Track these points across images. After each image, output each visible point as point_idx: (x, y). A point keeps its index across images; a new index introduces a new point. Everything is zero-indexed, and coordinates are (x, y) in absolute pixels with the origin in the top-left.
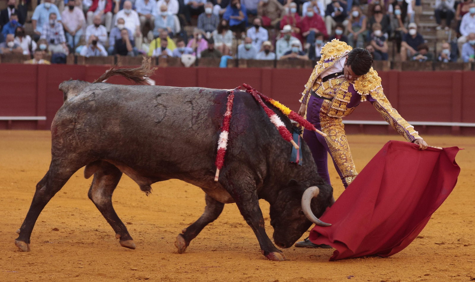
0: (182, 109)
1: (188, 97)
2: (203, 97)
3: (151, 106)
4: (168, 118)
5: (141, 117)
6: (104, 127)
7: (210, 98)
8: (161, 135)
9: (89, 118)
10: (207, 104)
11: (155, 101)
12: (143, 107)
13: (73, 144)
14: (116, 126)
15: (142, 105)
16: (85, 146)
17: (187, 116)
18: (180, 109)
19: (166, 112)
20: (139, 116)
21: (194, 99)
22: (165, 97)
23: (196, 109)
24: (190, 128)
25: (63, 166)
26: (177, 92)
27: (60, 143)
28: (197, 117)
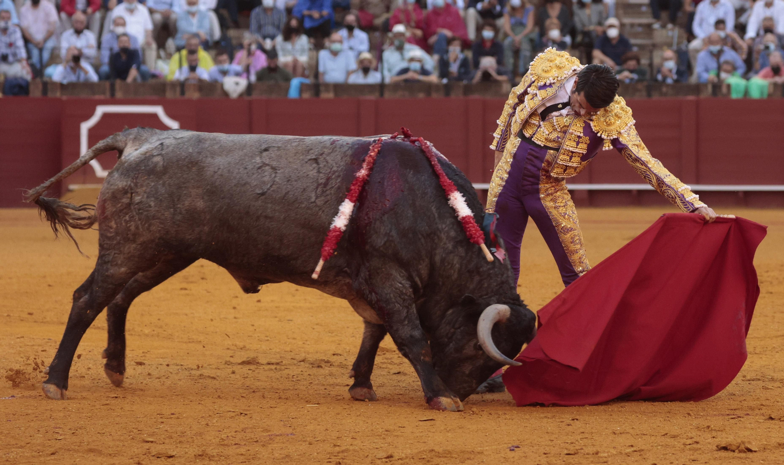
0: (301, 173)
1: (312, 151)
2: (336, 151)
3: (252, 167)
4: (278, 187)
5: (235, 185)
6: (178, 200)
7: (347, 151)
8: (264, 214)
9: (154, 185)
10: (341, 162)
11: (258, 158)
12: (239, 169)
13: (131, 228)
14: (198, 199)
15: (237, 166)
16: (150, 231)
17: (308, 184)
18: (299, 173)
19: (275, 177)
20: (233, 184)
21: (322, 154)
22: (276, 152)
23: (323, 172)
24: (312, 203)
25: (115, 263)
26: (295, 144)
27: (111, 228)
28: (326, 185)
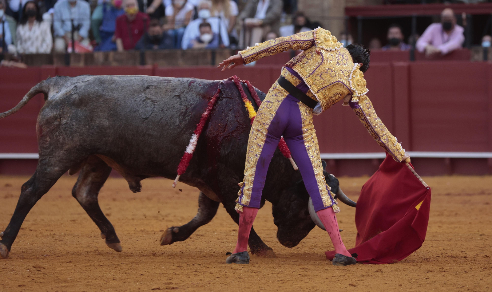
0: (170, 105)
1: (176, 90)
2: (192, 91)
3: (140, 100)
4: (155, 115)
5: (129, 112)
6: (91, 120)
7: (200, 91)
8: (147, 133)
9: (75, 112)
10: (196, 98)
11: (143, 94)
12: (131, 101)
13: (60, 140)
14: (105, 120)
15: (130, 99)
16: (73, 141)
17: (174, 112)
18: (169, 105)
19: (154, 107)
20: (128, 111)
21: (183, 93)
22: (154, 89)
23: (184, 104)
24: (177, 125)
25: (50, 164)
26: (165, 84)
27: (47, 141)
28: (186, 113)
